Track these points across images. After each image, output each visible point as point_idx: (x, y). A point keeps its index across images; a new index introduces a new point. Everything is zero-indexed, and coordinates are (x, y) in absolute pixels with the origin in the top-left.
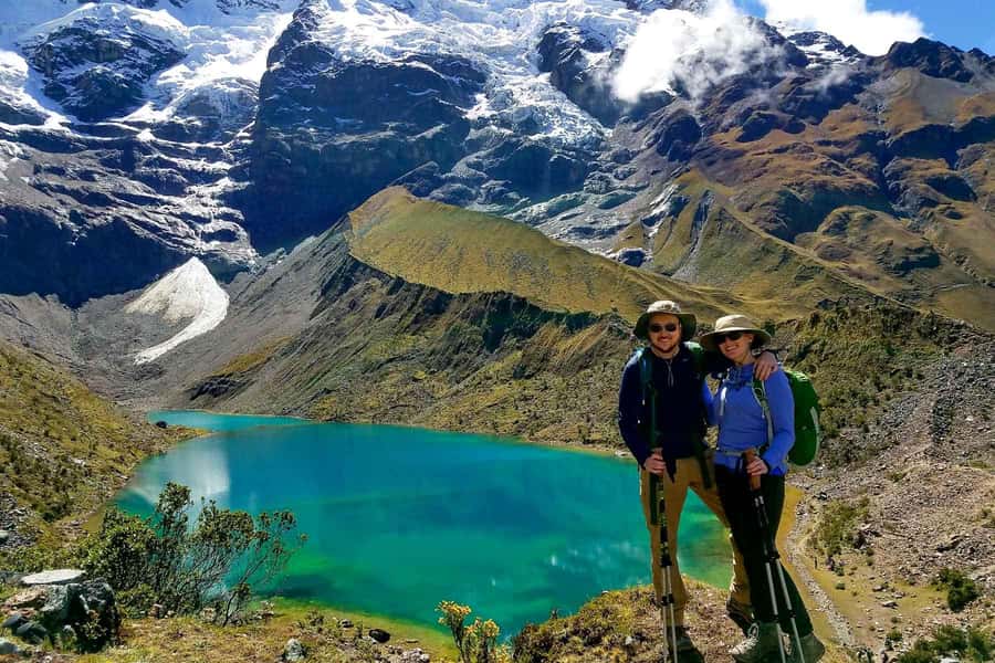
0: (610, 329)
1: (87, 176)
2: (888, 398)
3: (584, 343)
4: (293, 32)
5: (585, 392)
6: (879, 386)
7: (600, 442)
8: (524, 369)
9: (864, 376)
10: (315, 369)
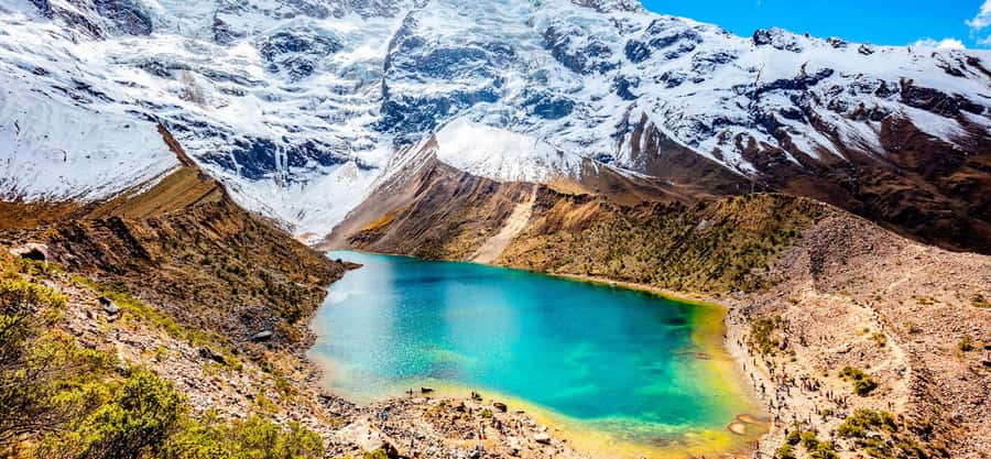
0: (601, 205)
1: (291, 116)
2: (780, 250)
3: (585, 213)
4: (403, 31)
5: (587, 244)
6: (775, 243)
7: (599, 275)
8: (547, 228)
9: (764, 236)
10: (420, 227)
